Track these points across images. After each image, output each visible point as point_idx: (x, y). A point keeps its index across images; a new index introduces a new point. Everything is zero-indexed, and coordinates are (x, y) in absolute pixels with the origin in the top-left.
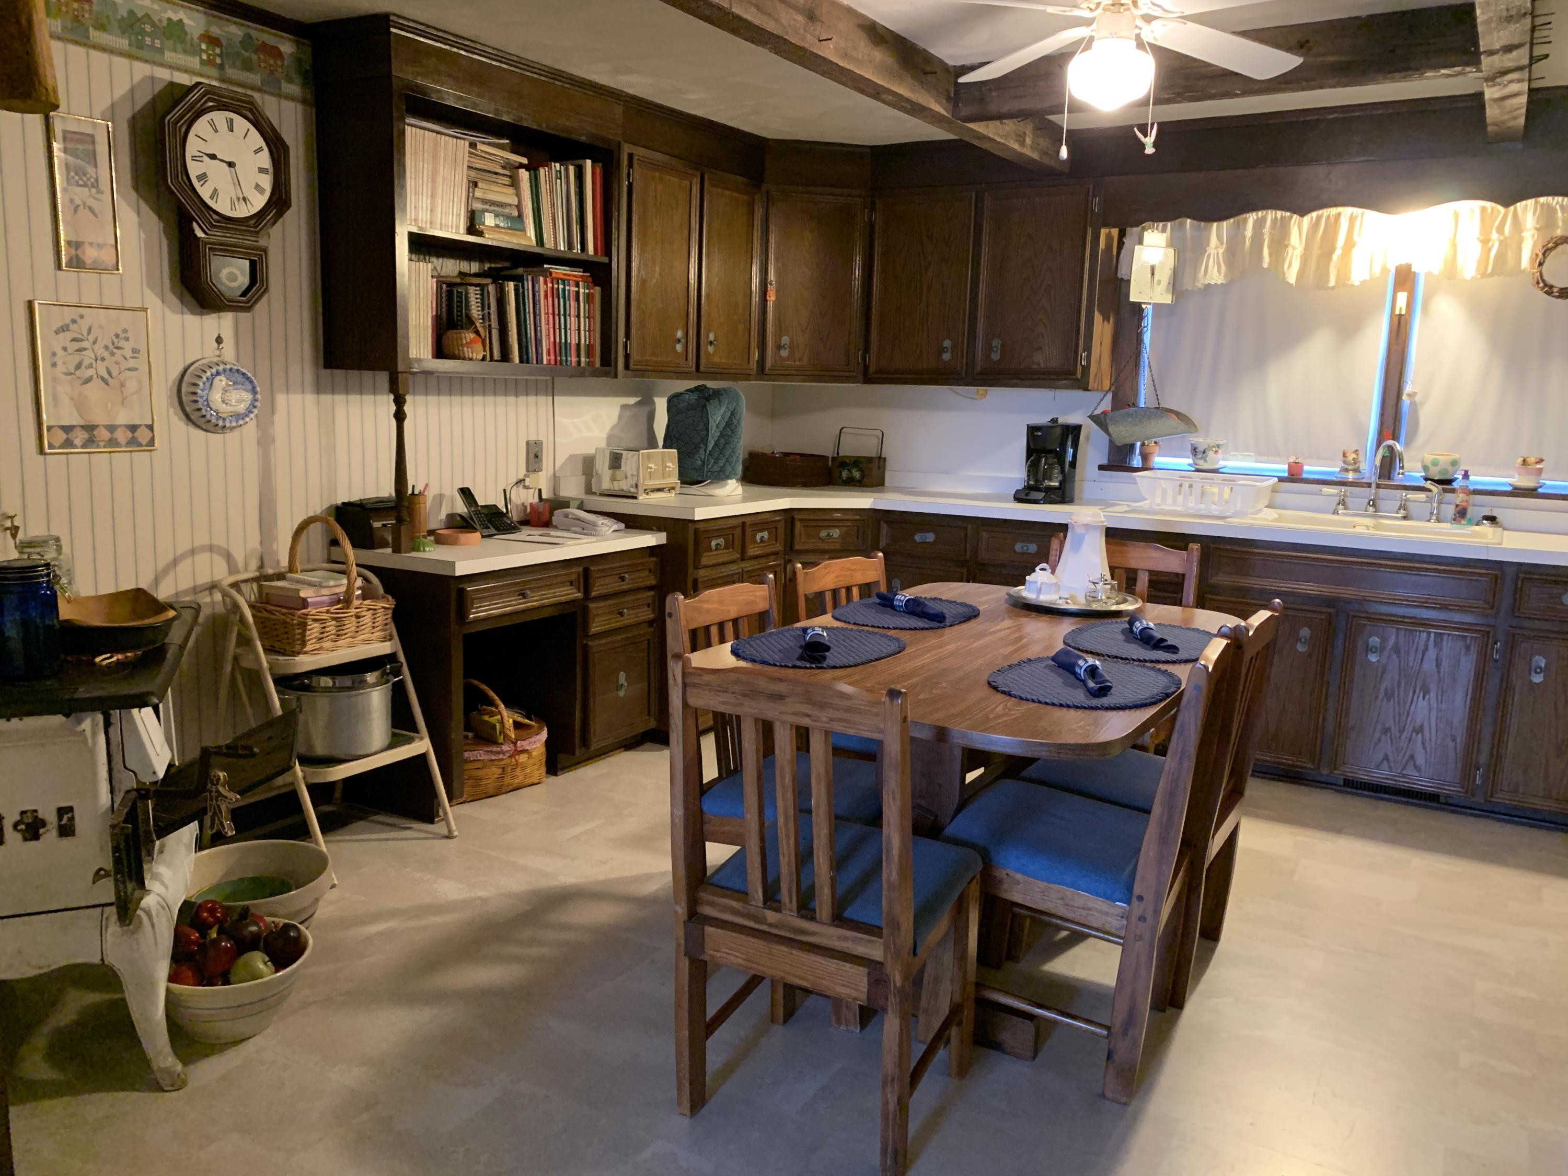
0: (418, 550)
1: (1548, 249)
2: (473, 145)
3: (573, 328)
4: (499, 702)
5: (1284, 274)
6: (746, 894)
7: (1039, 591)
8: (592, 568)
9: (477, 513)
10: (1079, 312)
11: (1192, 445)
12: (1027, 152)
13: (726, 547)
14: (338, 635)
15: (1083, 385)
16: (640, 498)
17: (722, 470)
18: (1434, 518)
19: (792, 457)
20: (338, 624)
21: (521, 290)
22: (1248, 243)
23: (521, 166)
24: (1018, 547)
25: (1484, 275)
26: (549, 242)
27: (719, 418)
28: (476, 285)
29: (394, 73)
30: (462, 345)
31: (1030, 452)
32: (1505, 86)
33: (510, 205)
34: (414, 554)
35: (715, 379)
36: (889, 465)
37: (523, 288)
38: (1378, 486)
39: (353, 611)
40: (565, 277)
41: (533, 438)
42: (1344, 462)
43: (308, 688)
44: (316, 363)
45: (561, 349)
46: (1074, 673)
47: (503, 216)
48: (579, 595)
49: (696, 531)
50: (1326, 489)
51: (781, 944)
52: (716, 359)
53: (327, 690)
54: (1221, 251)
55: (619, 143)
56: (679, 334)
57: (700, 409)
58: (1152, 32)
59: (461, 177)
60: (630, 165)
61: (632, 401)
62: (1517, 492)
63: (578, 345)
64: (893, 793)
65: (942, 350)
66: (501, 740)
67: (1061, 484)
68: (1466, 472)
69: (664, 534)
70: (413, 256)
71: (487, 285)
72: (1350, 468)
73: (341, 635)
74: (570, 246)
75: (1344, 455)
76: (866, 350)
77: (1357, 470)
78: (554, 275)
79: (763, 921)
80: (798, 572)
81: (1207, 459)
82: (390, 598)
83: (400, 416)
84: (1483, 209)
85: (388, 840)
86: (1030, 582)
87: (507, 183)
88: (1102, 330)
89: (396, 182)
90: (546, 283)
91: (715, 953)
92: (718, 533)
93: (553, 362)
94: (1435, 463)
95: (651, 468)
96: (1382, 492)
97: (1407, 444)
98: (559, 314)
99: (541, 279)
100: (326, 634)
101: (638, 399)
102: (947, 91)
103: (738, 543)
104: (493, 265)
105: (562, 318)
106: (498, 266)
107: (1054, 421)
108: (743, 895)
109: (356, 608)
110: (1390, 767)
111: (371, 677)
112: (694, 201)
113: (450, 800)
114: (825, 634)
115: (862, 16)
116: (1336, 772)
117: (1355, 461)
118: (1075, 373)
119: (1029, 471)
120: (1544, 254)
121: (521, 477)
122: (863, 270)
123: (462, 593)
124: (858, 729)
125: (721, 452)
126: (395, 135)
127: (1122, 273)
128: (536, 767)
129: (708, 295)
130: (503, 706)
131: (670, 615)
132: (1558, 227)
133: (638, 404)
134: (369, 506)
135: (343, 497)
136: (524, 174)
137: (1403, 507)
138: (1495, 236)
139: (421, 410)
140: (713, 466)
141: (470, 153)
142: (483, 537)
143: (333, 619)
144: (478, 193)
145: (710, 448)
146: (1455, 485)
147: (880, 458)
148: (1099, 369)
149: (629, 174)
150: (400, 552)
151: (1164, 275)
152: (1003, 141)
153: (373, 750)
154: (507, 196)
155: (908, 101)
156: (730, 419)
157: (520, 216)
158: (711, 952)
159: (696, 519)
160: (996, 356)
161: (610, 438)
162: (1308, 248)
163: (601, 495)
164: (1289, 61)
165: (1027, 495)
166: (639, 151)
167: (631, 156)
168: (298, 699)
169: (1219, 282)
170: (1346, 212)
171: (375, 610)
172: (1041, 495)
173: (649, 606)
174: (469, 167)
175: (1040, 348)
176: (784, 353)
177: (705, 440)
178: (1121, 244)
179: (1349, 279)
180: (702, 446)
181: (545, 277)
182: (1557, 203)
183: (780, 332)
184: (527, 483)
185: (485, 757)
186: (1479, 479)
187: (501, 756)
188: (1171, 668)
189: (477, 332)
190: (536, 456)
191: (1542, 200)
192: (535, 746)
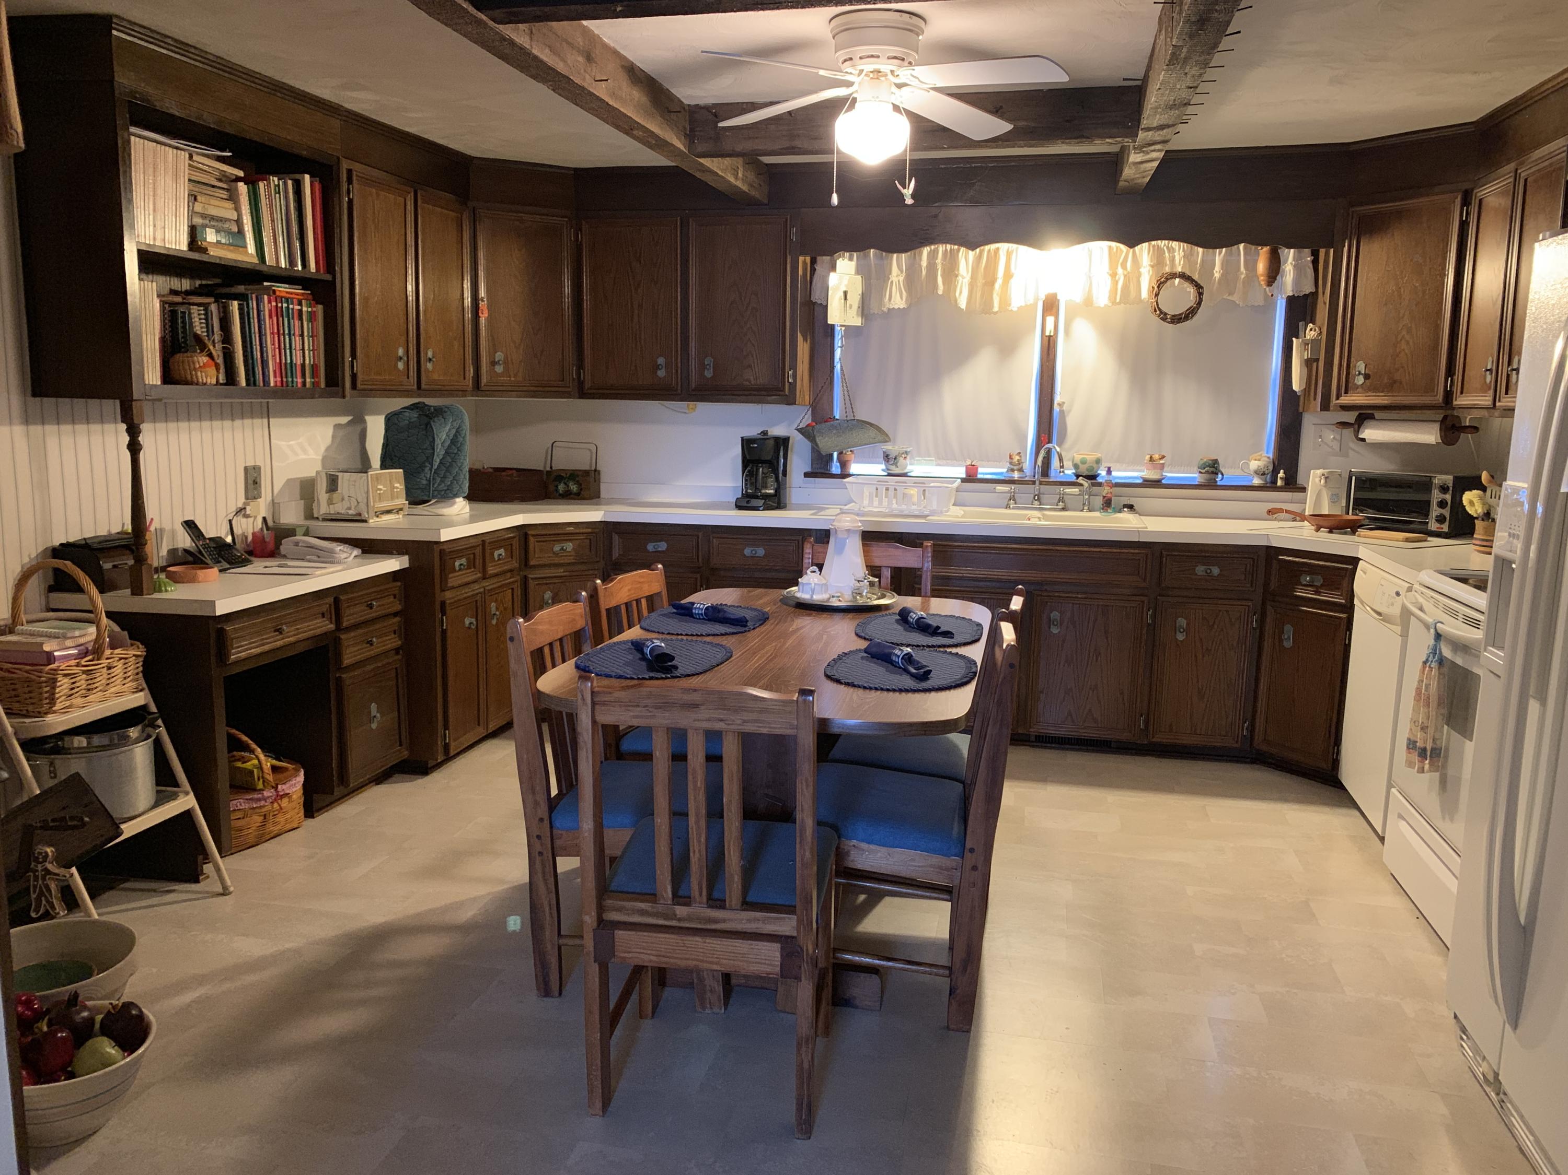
0: (160, 591)
1: (1161, 283)
2: (191, 157)
3: (298, 348)
4: (254, 746)
5: (956, 301)
6: (655, 895)
7: (813, 591)
8: (342, 597)
9: (206, 547)
10: (784, 333)
11: (884, 452)
12: (739, 184)
13: (469, 568)
14: (89, 690)
15: (790, 401)
16: (371, 521)
17: (449, 488)
18: (1086, 508)
19: (510, 472)
20: (89, 677)
21: (246, 309)
22: (924, 272)
23: (238, 179)
24: (747, 551)
25: (1114, 303)
26: (269, 260)
27: (444, 436)
28: (199, 305)
29: (116, 79)
30: (195, 369)
31: (746, 463)
32: (1148, 153)
33: (230, 220)
34: (156, 596)
35: (435, 397)
36: (604, 478)
37: (248, 307)
38: (1041, 483)
39: (105, 662)
40: (288, 295)
41: (250, 463)
42: (1011, 463)
43: (57, 751)
44: (24, 393)
45: (286, 369)
46: (892, 663)
47: (225, 232)
48: (332, 627)
49: (442, 552)
50: (1000, 488)
51: (695, 935)
52: (435, 377)
53: (81, 751)
54: (901, 279)
55: (338, 158)
56: (401, 352)
57: (423, 427)
58: (901, 97)
59: (184, 193)
60: (350, 181)
61: (344, 420)
62: (1149, 483)
63: (303, 365)
64: (806, 782)
65: (657, 367)
66: (260, 786)
67: (776, 491)
68: (1109, 468)
69: (406, 558)
70: (144, 276)
71: (209, 304)
72: (1015, 468)
73: (92, 689)
74: (292, 262)
75: (1011, 457)
76: (580, 366)
77: (1021, 470)
78: (278, 293)
79: (674, 917)
80: (599, 588)
81: (898, 464)
82: (138, 643)
83: (134, 448)
84: (1110, 247)
85: (153, 906)
86: (803, 584)
87: (225, 197)
88: (803, 348)
89: (123, 194)
90: (270, 302)
91: (626, 955)
92: (459, 553)
93: (279, 384)
94: (1084, 462)
95: (380, 490)
96: (1044, 488)
97: (1060, 444)
98: (284, 334)
99: (266, 297)
100: (77, 690)
101: (350, 418)
102: (685, 128)
103: (479, 562)
104: (204, 282)
105: (287, 337)
106: (209, 283)
107: (765, 433)
108: (652, 896)
109: (107, 659)
110: (1073, 721)
111: (134, 732)
112: (408, 219)
113: (220, 853)
114: (663, 645)
115: (625, 58)
116: (1031, 730)
117: (1020, 462)
118: (783, 390)
119: (746, 480)
120: (1158, 287)
121: (240, 505)
122: (573, 290)
123: (221, 633)
124: (771, 728)
125: (448, 470)
126: (120, 145)
127: (816, 297)
128: (296, 811)
129: (425, 311)
130: (259, 750)
131: (512, 639)
132: (1166, 265)
133: (349, 423)
134: (95, 546)
135: (59, 539)
136: (242, 187)
137: (1061, 500)
138: (1120, 271)
139: (161, 438)
140: (439, 485)
141: (190, 165)
142: (220, 571)
143: (84, 672)
144: (198, 207)
145: (435, 467)
146: (1099, 480)
147: (595, 470)
148: (802, 385)
149: (348, 190)
150: (141, 594)
151: (855, 299)
152: (723, 175)
153: (141, 810)
154: (226, 211)
155: (657, 137)
156: (455, 435)
157: (241, 232)
158: (622, 955)
159: (442, 540)
160: (709, 374)
161: (324, 459)
162: (973, 277)
163: (324, 520)
164: (1003, 127)
165: (748, 502)
166: (357, 167)
167: (349, 172)
168: (52, 764)
169: (902, 307)
170: (1004, 247)
171: (126, 659)
172: (760, 503)
173: (395, 633)
174: (190, 180)
175: (750, 366)
176: (499, 369)
177: (430, 459)
178: (813, 270)
179: (1010, 305)
180: (427, 464)
181: (269, 296)
182: (1165, 245)
183: (494, 349)
184: (248, 512)
185: (245, 806)
186: (1119, 474)
187: (263, 803)
188: (962, 651)
189: (210, 356)
190: (255, 482)
191: (1153, 243)
192: (294, 790)
